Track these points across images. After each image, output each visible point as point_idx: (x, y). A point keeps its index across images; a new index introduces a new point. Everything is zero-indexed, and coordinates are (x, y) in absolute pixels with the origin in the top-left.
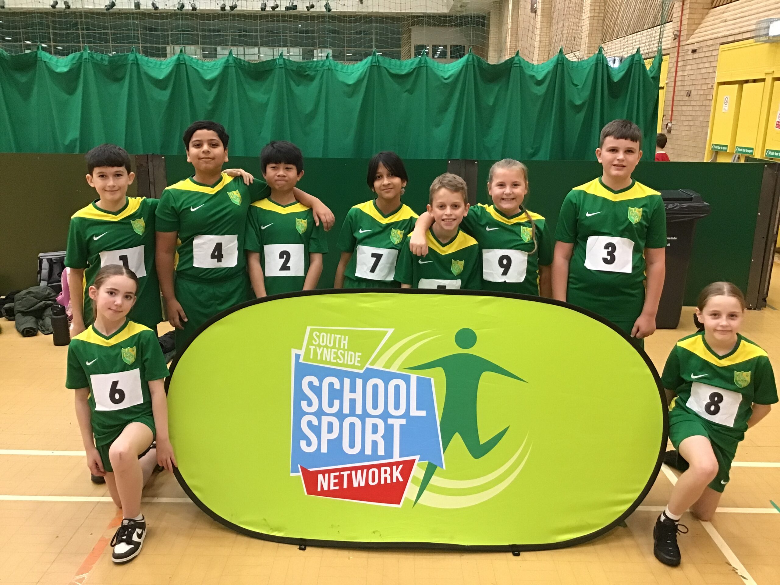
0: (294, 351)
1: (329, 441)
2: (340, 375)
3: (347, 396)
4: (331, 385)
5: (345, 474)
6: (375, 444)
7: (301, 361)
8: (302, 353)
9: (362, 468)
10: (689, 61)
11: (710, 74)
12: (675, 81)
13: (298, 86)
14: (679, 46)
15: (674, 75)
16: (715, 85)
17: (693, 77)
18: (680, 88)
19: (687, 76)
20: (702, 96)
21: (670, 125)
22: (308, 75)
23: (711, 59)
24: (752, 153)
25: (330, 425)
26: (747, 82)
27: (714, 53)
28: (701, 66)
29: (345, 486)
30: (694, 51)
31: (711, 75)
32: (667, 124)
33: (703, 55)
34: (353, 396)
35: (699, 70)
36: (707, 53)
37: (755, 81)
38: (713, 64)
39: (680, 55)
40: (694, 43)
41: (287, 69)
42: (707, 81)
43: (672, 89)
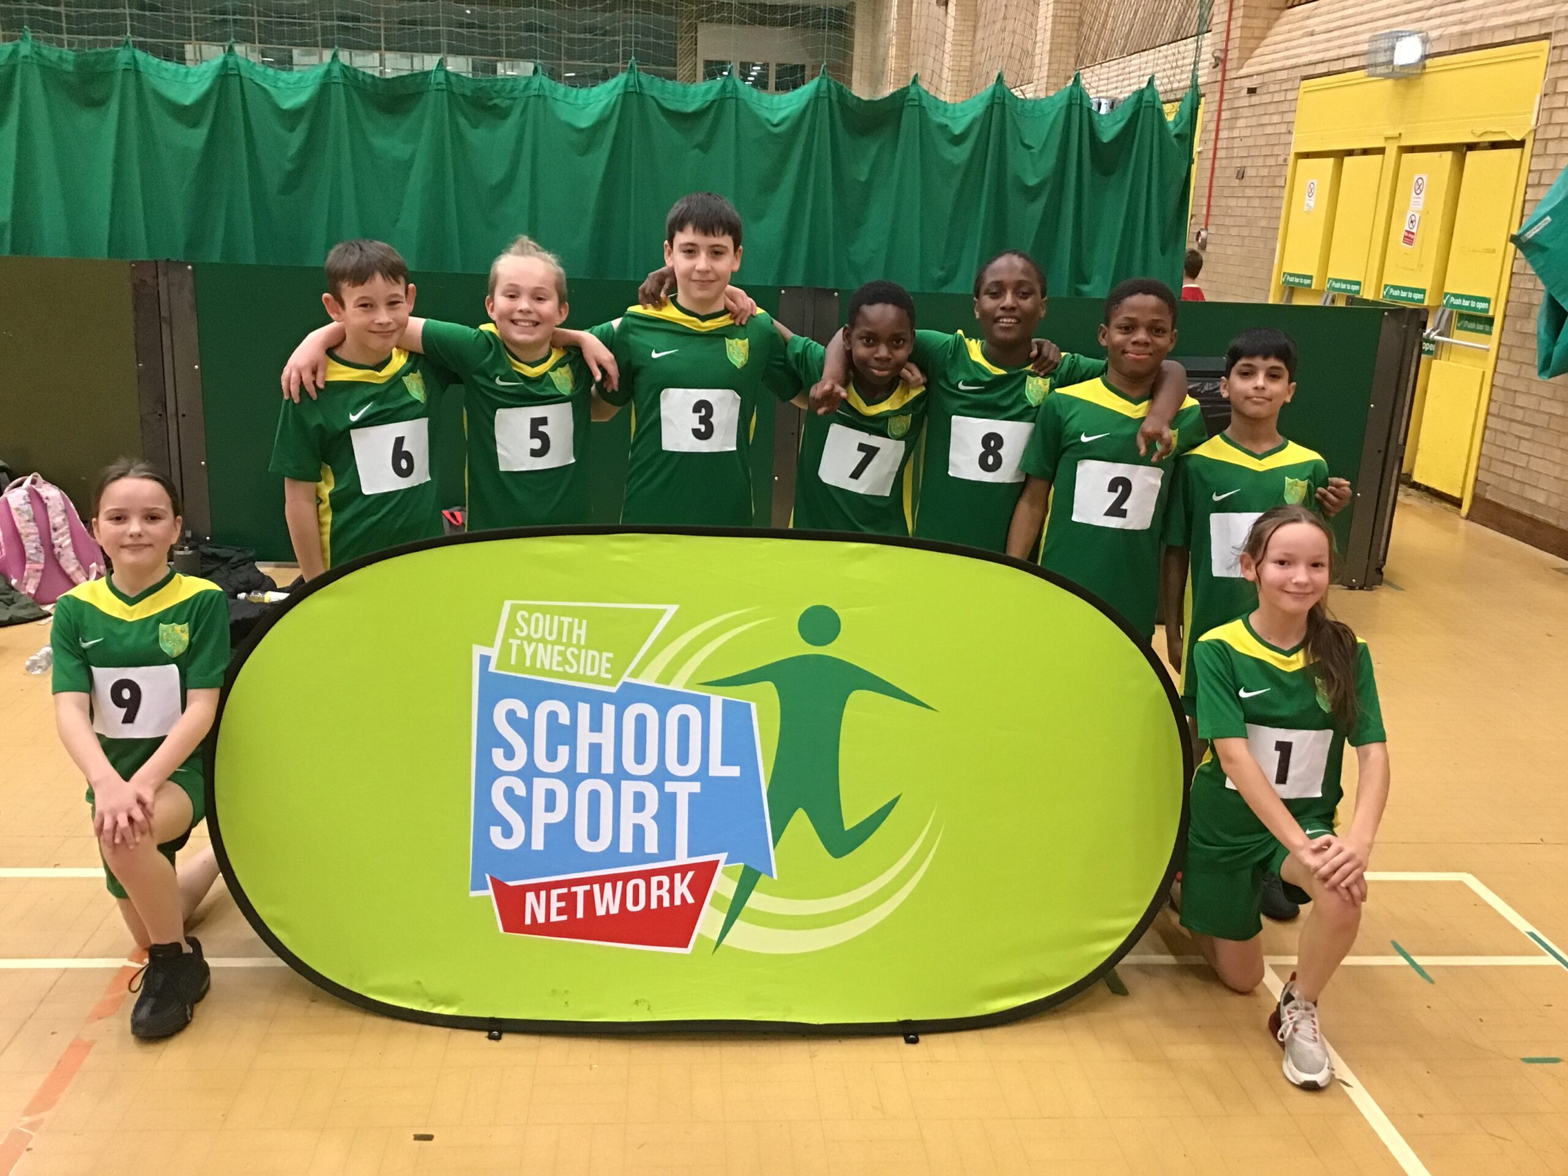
0: (478, 651)
1: (548, 827)
2: (571, 696)
3: (585, 737)
4: (553, 716)
5: (580, 890)
6: (639, 831)
7: (492, 669)
8: (494, 653)
9: (613, 879)
10: (1241, 110)
11: (1282, 136)
12: (1215, 149)
13: (476, 127)
14: (1224, 80)
15: (1213, 136)
16: (1291, 158)
17: (1250, 142)
18: (1224, 161)
19: (1238, 140)
20: (1265, 180)
21: (1203, 234)
22: (495, 104)
23: (1284, 107)
24: (1358, 292)
25: (551, 796)
26: (1350, 153)
27: (1291, 96)
28: (1266, 120)
29: (580, 914)
30: (1252, 91)
31: (1284, 139)
32: (1199, 233)
33: (1267, 98)
34: (596, 738)
35: (1260, 129)
36: (1275, 94)
37: (1365, 152)
38: (1288, 117)
39: (1226, 97)
40: (1252, 76)
41: (451, 93)
42: (1277, 150)
43: (1208, 164)
